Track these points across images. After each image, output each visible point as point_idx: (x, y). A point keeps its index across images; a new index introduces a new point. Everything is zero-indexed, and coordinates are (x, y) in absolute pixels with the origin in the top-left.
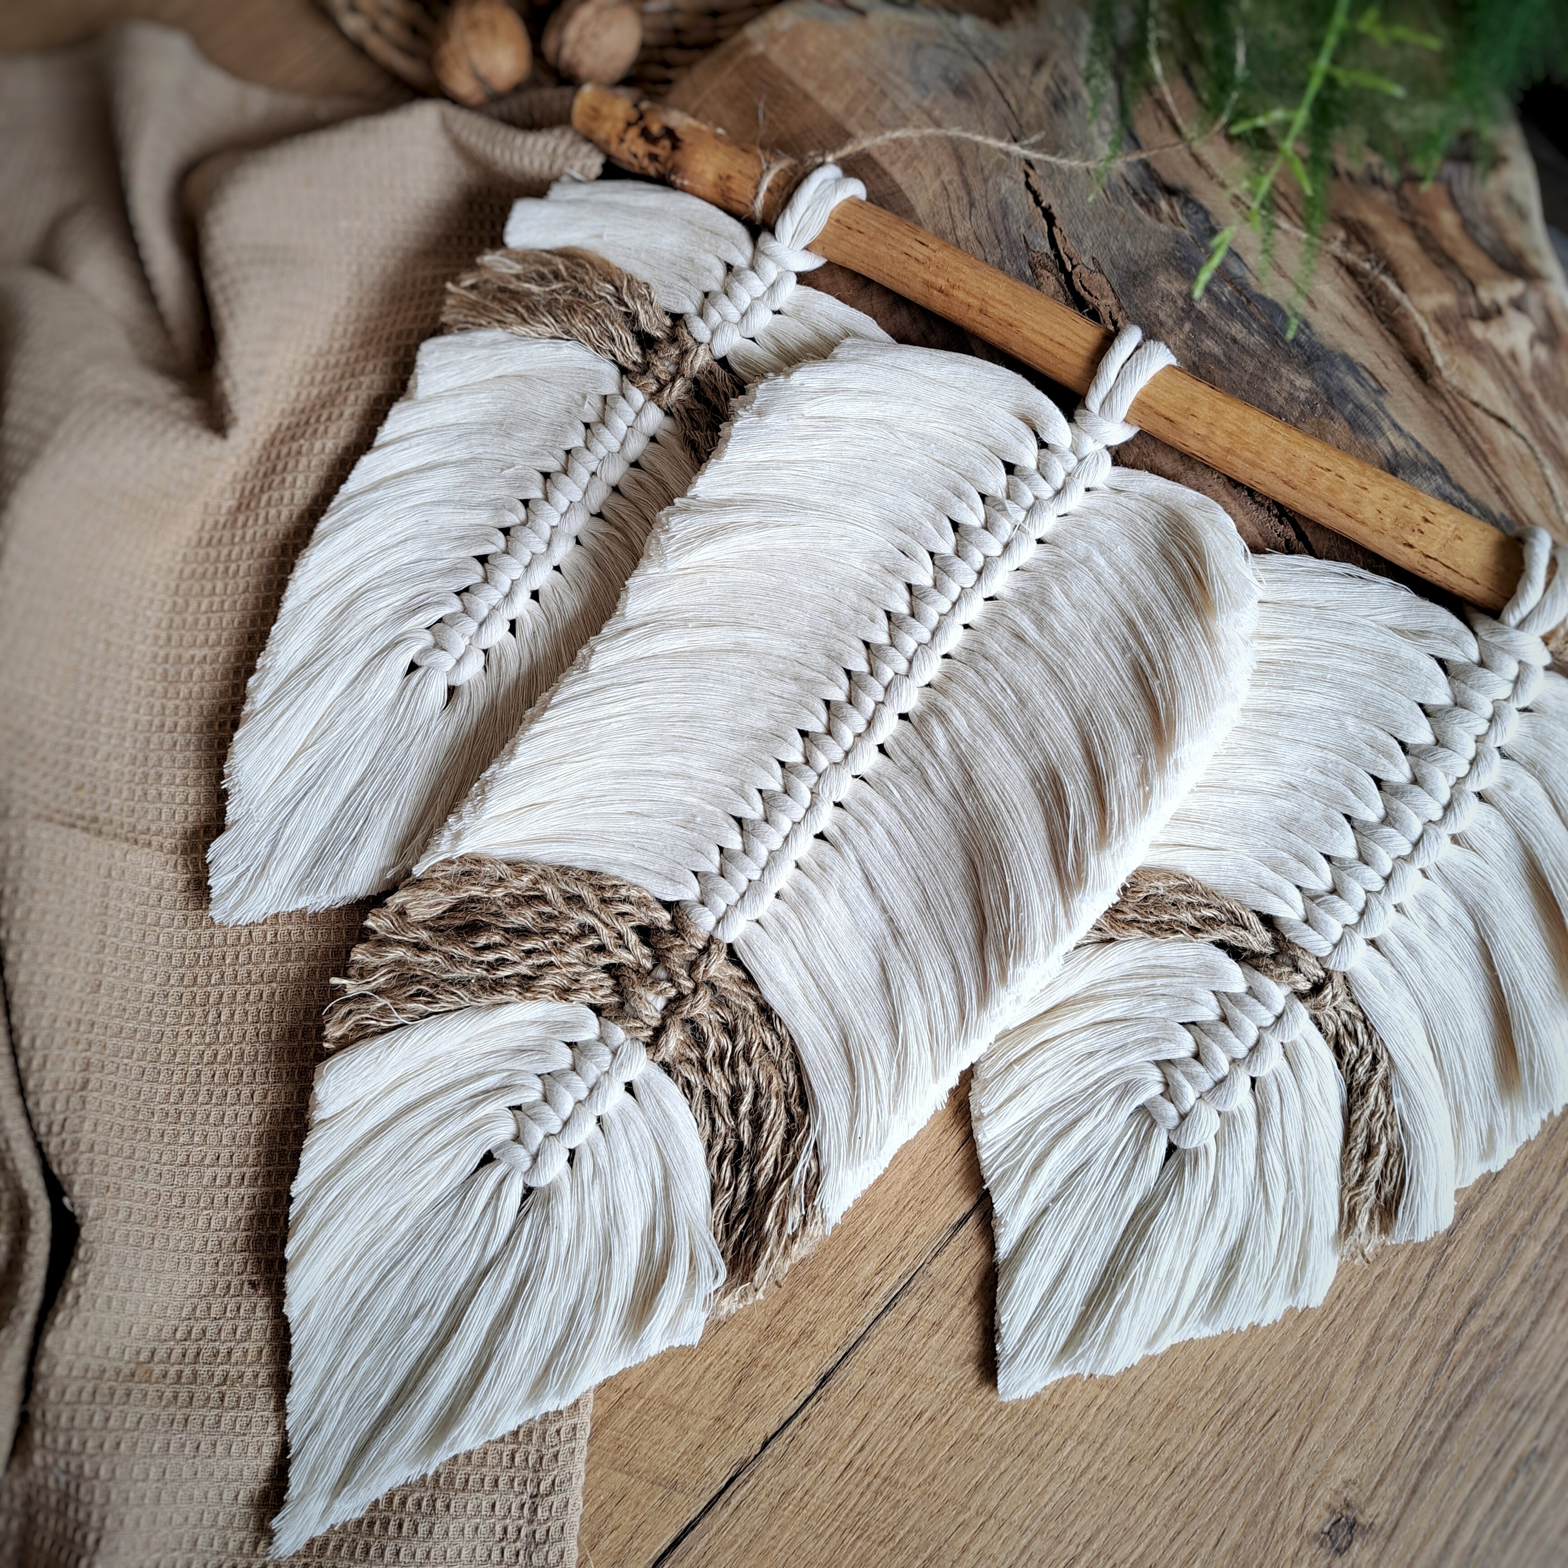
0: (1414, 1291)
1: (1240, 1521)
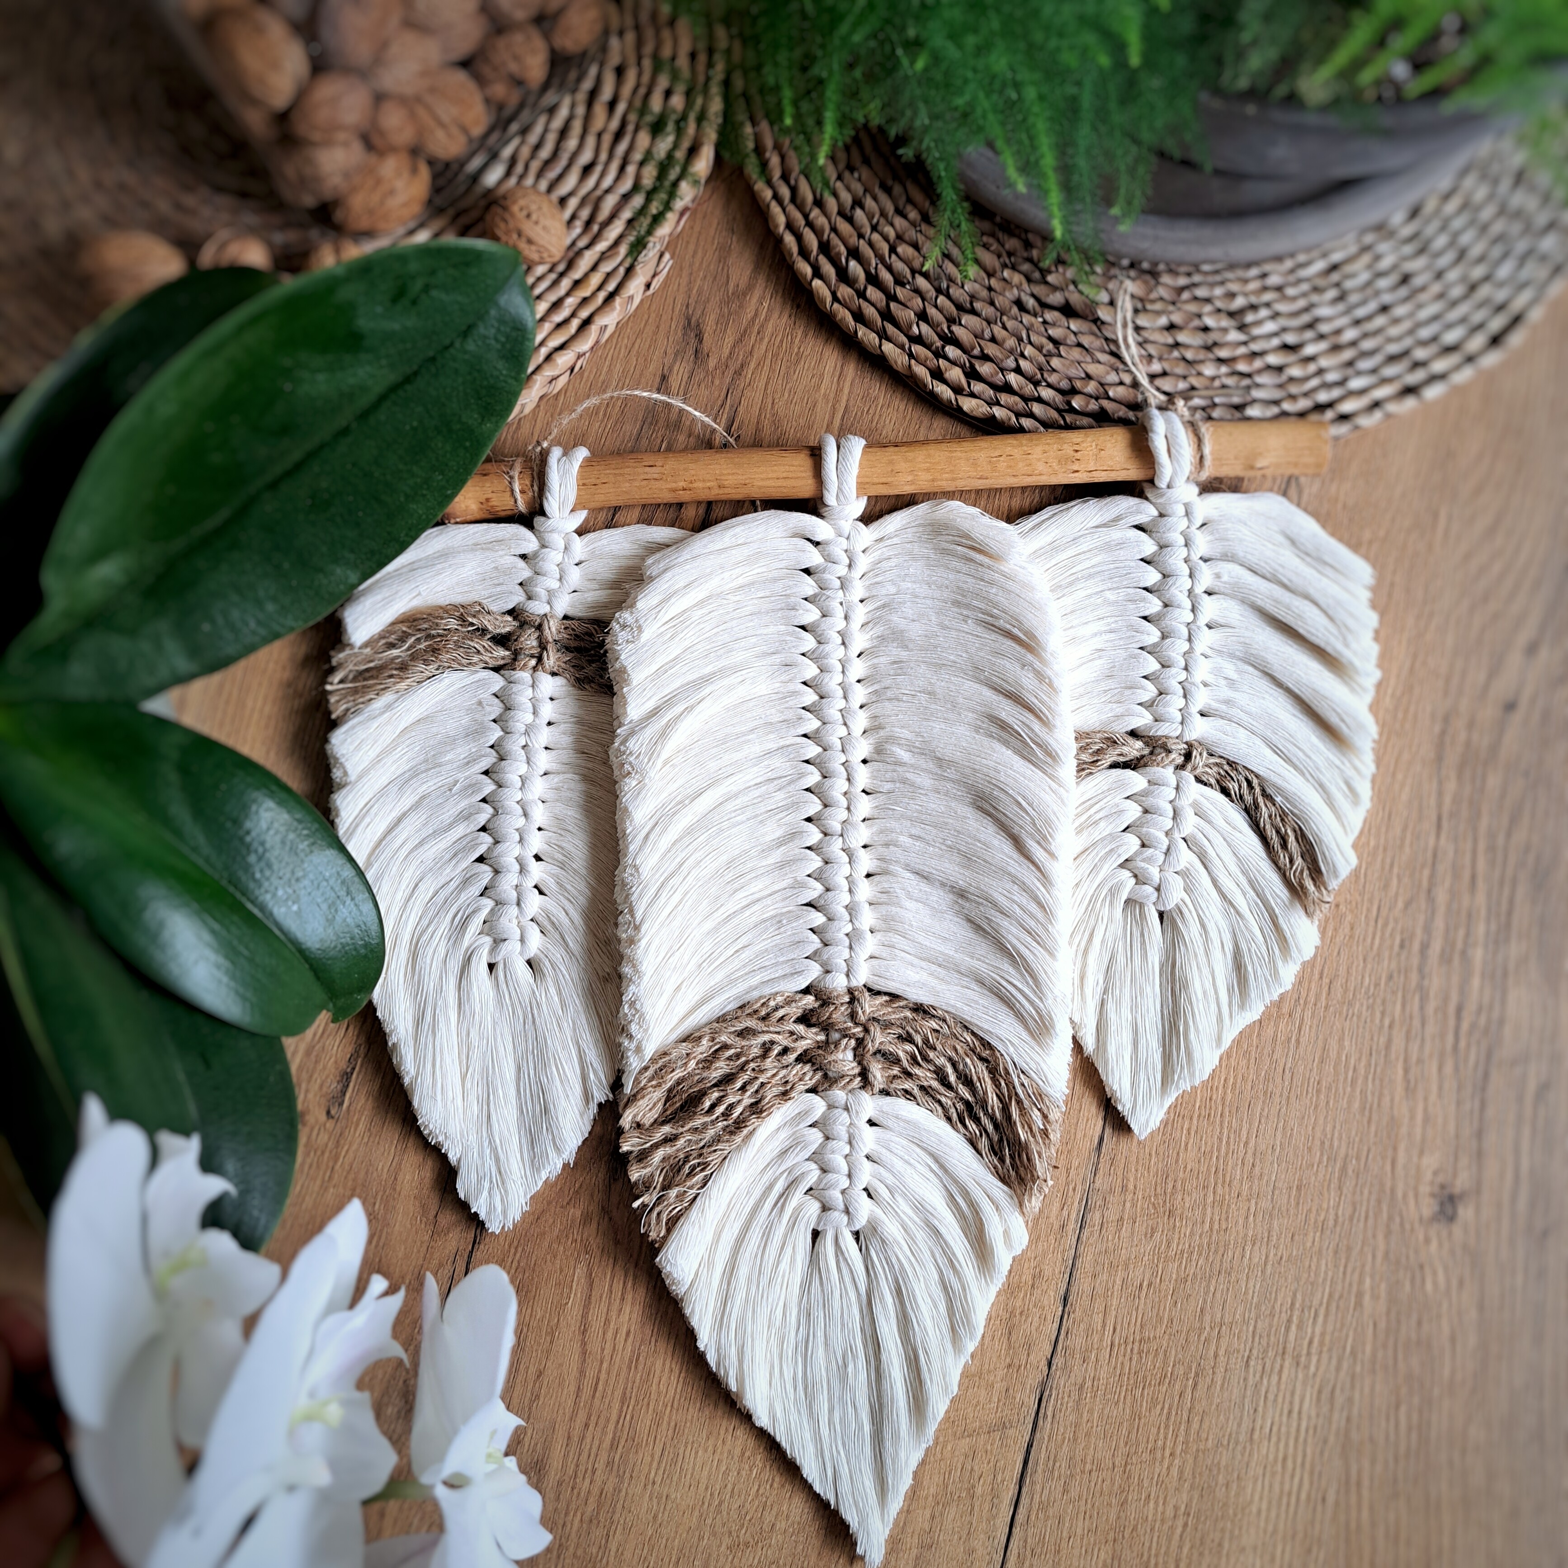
0: (1416, 1023)
1: (1380, 1237)
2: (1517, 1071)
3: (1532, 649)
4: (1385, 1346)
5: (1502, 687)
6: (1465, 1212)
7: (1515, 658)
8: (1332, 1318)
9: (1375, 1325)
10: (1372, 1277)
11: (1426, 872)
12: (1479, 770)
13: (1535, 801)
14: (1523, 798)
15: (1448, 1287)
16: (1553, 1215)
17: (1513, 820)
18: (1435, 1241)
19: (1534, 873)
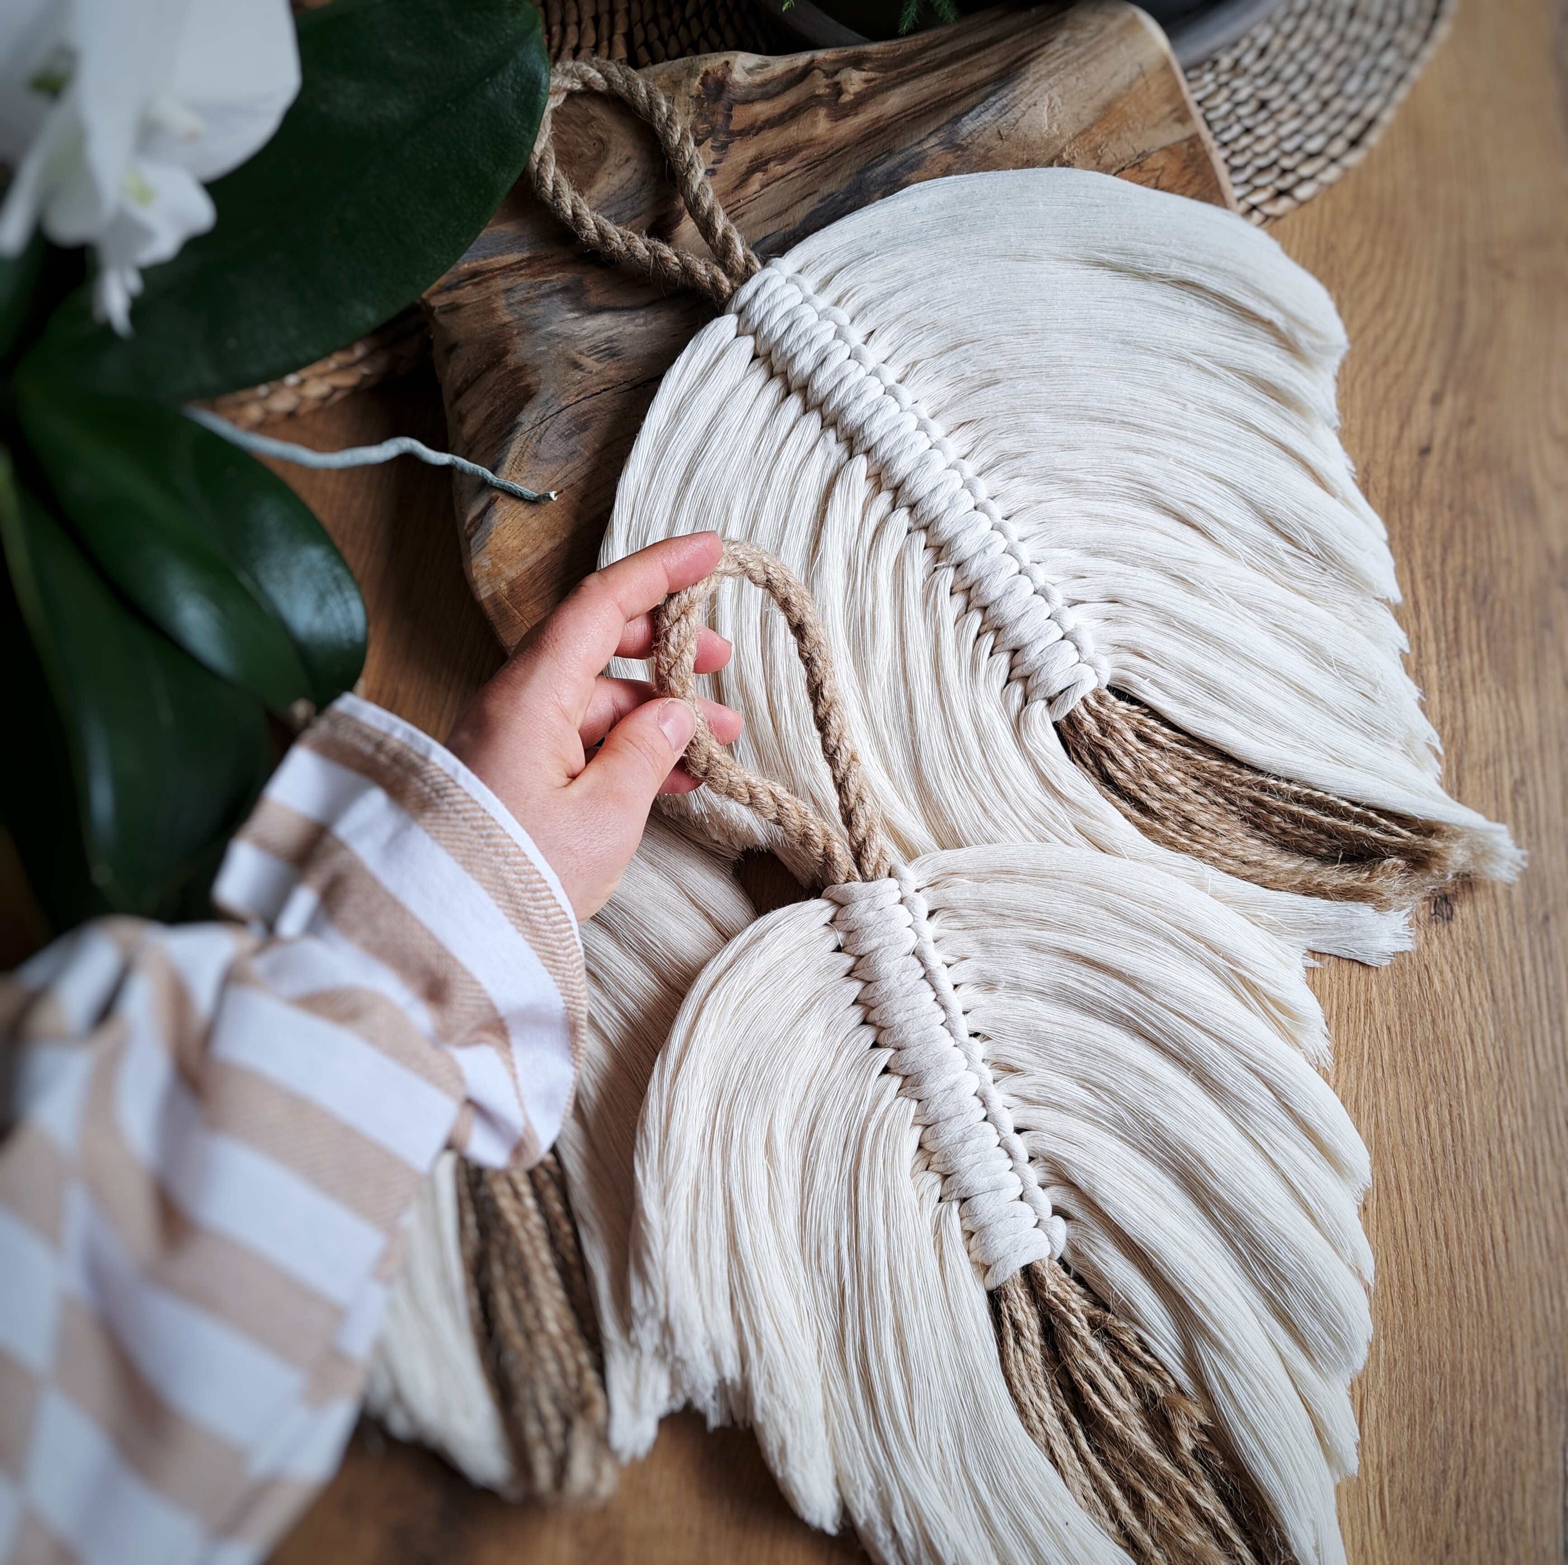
2: (1491, 771)
3: (1436, 400)
4: (1402, 1049)
5: (1414, 437)
6: (1463, 911)
7: (1423, 409)
8: (1344, 1028)
9: (1389, 1029)
10: (1378, 983)
12: (1405, 510)
13: (1464, 528)
14: (1452, 528)
15: (1457, 984)
16: (1550, 901)
17: (1445, 549)
18: (1436, 941)
19: (1475, 592)
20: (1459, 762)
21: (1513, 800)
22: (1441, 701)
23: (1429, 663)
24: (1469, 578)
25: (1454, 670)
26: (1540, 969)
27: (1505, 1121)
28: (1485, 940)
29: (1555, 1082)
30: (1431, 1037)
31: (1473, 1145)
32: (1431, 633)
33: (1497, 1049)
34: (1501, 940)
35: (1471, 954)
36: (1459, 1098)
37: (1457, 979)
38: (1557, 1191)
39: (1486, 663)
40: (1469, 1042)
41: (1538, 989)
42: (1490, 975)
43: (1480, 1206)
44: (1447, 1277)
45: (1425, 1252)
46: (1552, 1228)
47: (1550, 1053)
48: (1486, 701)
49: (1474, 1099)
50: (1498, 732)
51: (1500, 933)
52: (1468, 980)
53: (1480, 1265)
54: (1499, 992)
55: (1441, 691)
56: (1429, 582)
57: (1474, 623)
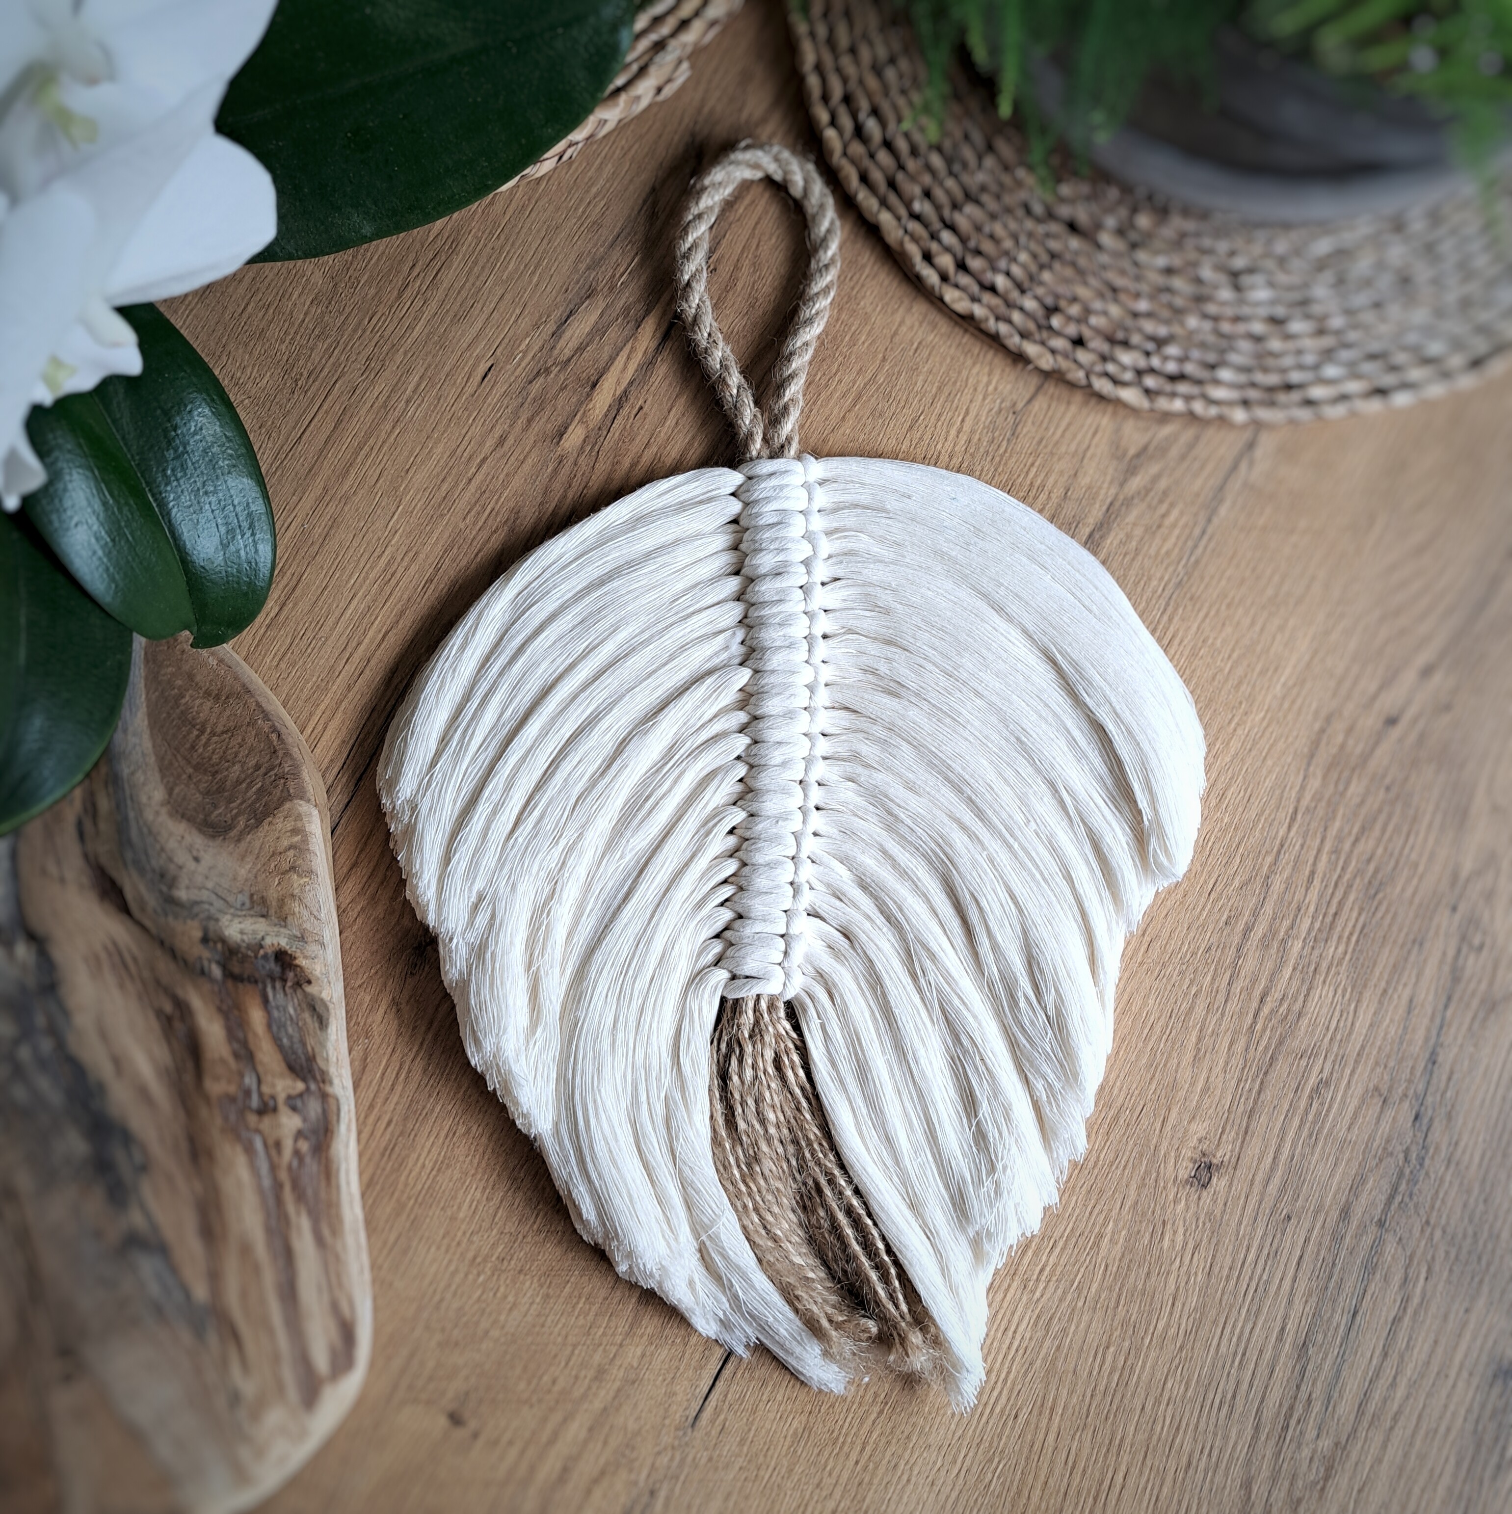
2: (1303, 1063)
3: (1427, 672)
4: (1111, 1289)
5: (1388, 702)
6: (1219, 1183)
7: (1409, 676)
8: (1068, 1251)
9: (1107, 1266)
10: (1116, 1222)
11: (1269, 859)
12: (1346, 774)
13: (1390, 816)
14: (1380, 811)
15: (1184, 1248)
16: (1299, 1203)
17: (1363, 829)
18: (1183, 1202)
19: (1370, 883)
20: (1280, 1043)
21: (1311, 1098)
22: (1290, 978)
23: (1297, 937)
24: (1371, 868)
25: (1316, 953)
26: (1261, 1262)
27: (1169, 1385)
28: (1226, 1217)
29: (1228, 1366)
30: (1140, 1287)
31: (1133, 1396)
32: (1312, 909)
33: (1191, 1319)
34: (1240, 1223)
35: (1208, 1225)
36: (1139, 1350)
37: (1186, 1243)
38: (1184, 1460)
39: (1348, 957)
40: (1170, 1303)
41: (1251, 1279)
42: (1216, 1251)
43: (1114, 1450)
44: (1059, 1500)
45: (1051, 1472)
46: (1165, 1490)
47: (1235, 1339)
48: (1331, 994)
49: (1153, 1354)
50: (1328, 1029)
51: (1242, 1215)
52: (1195, 1248)
53: (1091, 1499)
54: (1216, 1270)
55: (1294, 969)
56: (1333, 857)
57: (1355, 914)
